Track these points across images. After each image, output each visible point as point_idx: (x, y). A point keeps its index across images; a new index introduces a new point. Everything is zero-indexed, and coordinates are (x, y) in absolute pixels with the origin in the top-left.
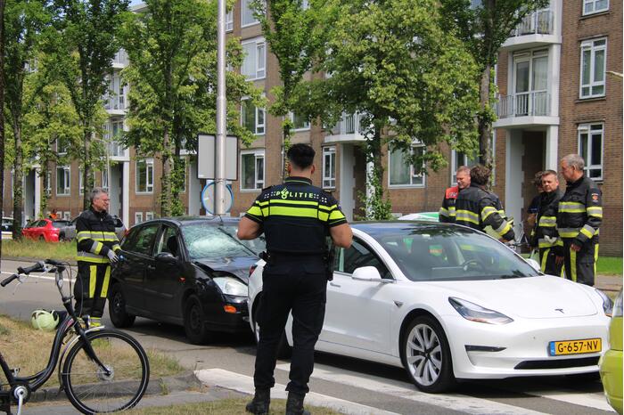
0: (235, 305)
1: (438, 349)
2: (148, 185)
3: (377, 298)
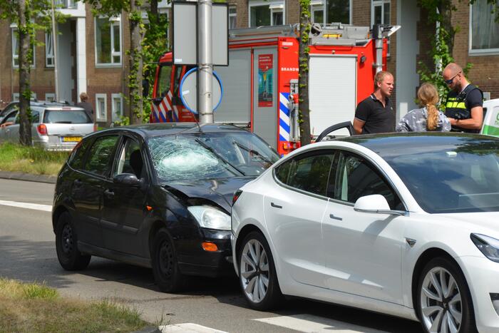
0: (217, 242)
1: (458, 298)
2: (113, 53)
3: (385, 234)
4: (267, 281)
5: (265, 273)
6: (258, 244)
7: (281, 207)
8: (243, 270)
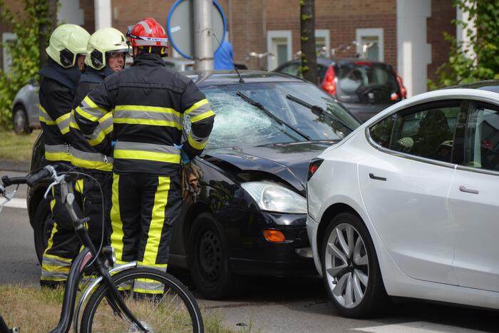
4: (365, 279)
5: (363, 269)
6: (350, 229)
7: (385, 179)
8: (329, 265)
